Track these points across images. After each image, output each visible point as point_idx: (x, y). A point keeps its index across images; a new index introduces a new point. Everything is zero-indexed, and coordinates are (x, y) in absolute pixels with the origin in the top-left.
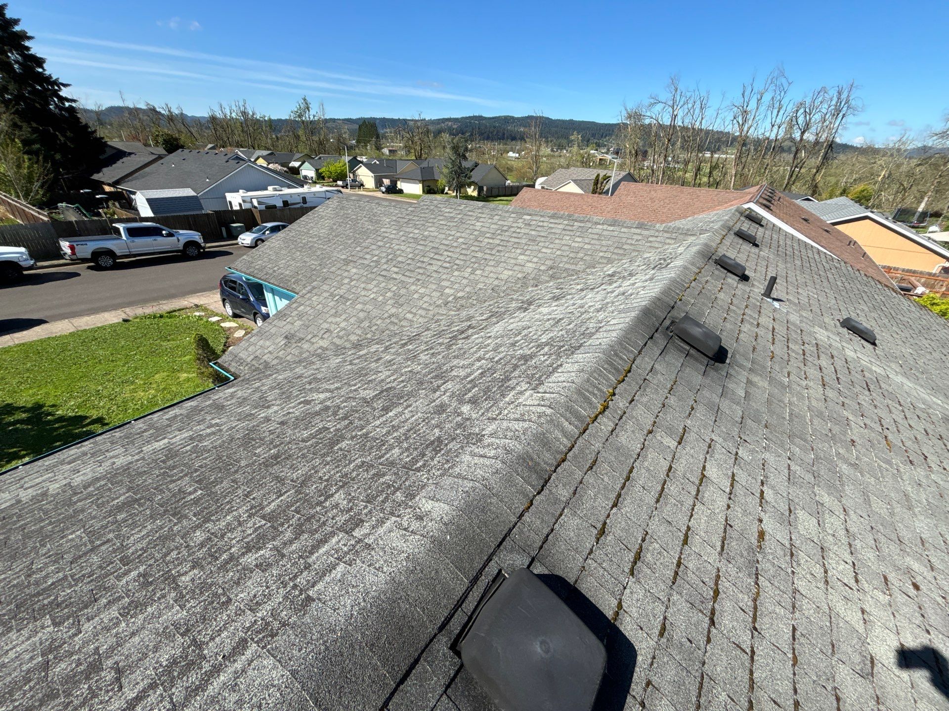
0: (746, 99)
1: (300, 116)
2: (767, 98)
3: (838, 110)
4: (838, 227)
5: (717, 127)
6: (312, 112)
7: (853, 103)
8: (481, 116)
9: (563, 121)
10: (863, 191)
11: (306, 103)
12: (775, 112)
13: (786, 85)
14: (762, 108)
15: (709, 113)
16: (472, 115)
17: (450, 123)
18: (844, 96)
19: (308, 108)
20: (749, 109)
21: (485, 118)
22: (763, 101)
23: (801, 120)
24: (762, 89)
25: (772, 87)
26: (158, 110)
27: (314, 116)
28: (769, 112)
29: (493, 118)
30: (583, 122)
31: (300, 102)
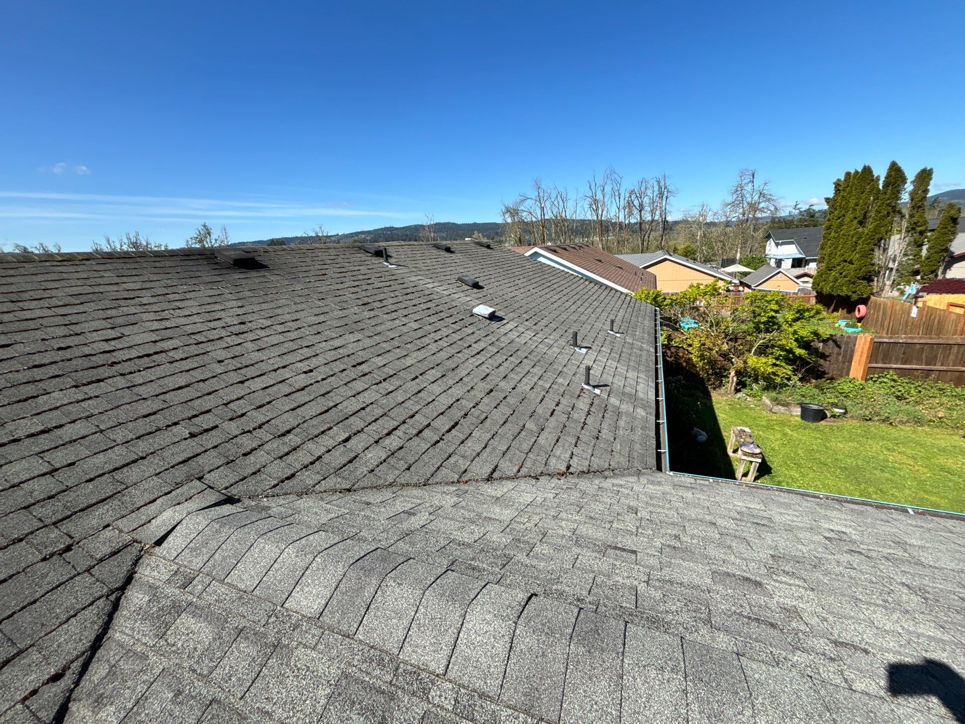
0: (594, 191)
1: (201, 241)
2: (608, 189)
3: (661, 195)
4: (648, 270)
5: (580, 216)
6: (214, 237)
7: (669, 188)
8: (392, 227)
9: (468, 225)
10: (688, 247)
11: (207, 229)
12: (617, 198)
13: (619, 179)
14: (607, 197)
15: (570, 204)
16: (383, 227)
17: (363, 236)
18: (662, 184)
19: (209, 234)
20: (597, 198)
21: (397, 229)
22: (605, 191)
23: (636, 203)
24: (602, 183)
25: (609, 182)
26: (30, 250)
27: (216, 240)
28: (613, 199)
29: (404, 228)
30: (485, 224)
31: (200, 229)
